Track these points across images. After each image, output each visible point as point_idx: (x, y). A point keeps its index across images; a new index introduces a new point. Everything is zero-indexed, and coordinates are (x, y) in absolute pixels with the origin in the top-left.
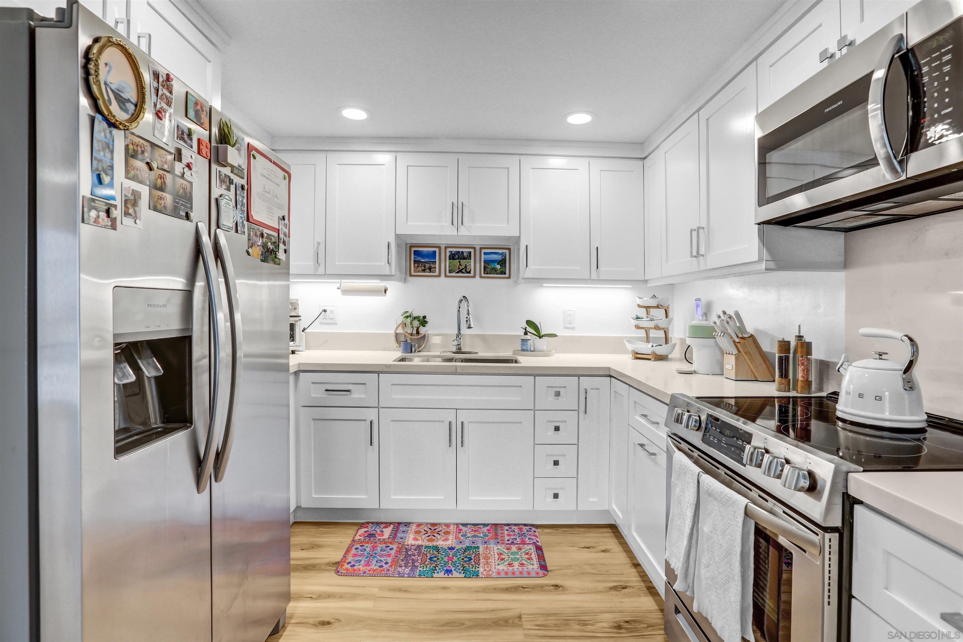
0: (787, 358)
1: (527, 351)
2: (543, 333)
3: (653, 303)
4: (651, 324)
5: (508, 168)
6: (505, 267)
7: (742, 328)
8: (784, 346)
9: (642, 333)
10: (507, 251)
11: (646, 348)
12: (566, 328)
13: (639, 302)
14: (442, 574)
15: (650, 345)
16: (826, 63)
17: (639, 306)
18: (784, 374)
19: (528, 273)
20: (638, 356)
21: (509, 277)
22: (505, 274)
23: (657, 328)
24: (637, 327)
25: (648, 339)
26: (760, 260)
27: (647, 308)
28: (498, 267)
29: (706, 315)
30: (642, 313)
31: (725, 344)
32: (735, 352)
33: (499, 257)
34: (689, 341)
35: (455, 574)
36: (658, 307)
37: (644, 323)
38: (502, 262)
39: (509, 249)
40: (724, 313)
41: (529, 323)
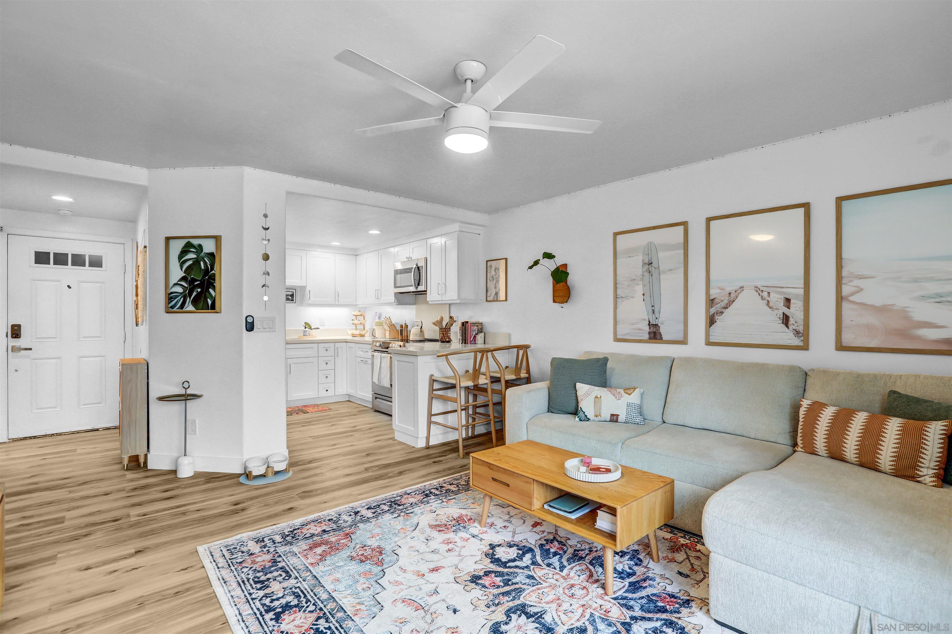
0: (402, 330)
1: (306, 335)
2: (312, 328)
3: (359, 313)
4: (359, 322)
5: (301, 256)
6: (293, 297)
7: (391, 322)
8: (402, 326)
9: (354, 327)
10: (294, 291)
11: (357, 332)
12: (321, 325)
13: (353, 313)
14: (295, 414)
15: (358, 331)
16: (407, 260)
17: (353, 315)
18: (401, 334)
19: (310, 302)
20: (354, 336)
21: (295, 303)
22: (293, 301)
23: (361, 324)
24: (353, 324)
25: (356, 329)
26: (395, 302)
27: (356, 316)
28: (290, 298)
29: (379, 318)
30: (354, 318)
31: (386, 327)
32: (389, 330)
33: (291, 293)
34: (374, 327)
35: (300, 413)
36: (361, 315)
37: (356, 322)
38: (292, 296)
39: (295, 289)
40: (386, 317)
41: (305, 323)
